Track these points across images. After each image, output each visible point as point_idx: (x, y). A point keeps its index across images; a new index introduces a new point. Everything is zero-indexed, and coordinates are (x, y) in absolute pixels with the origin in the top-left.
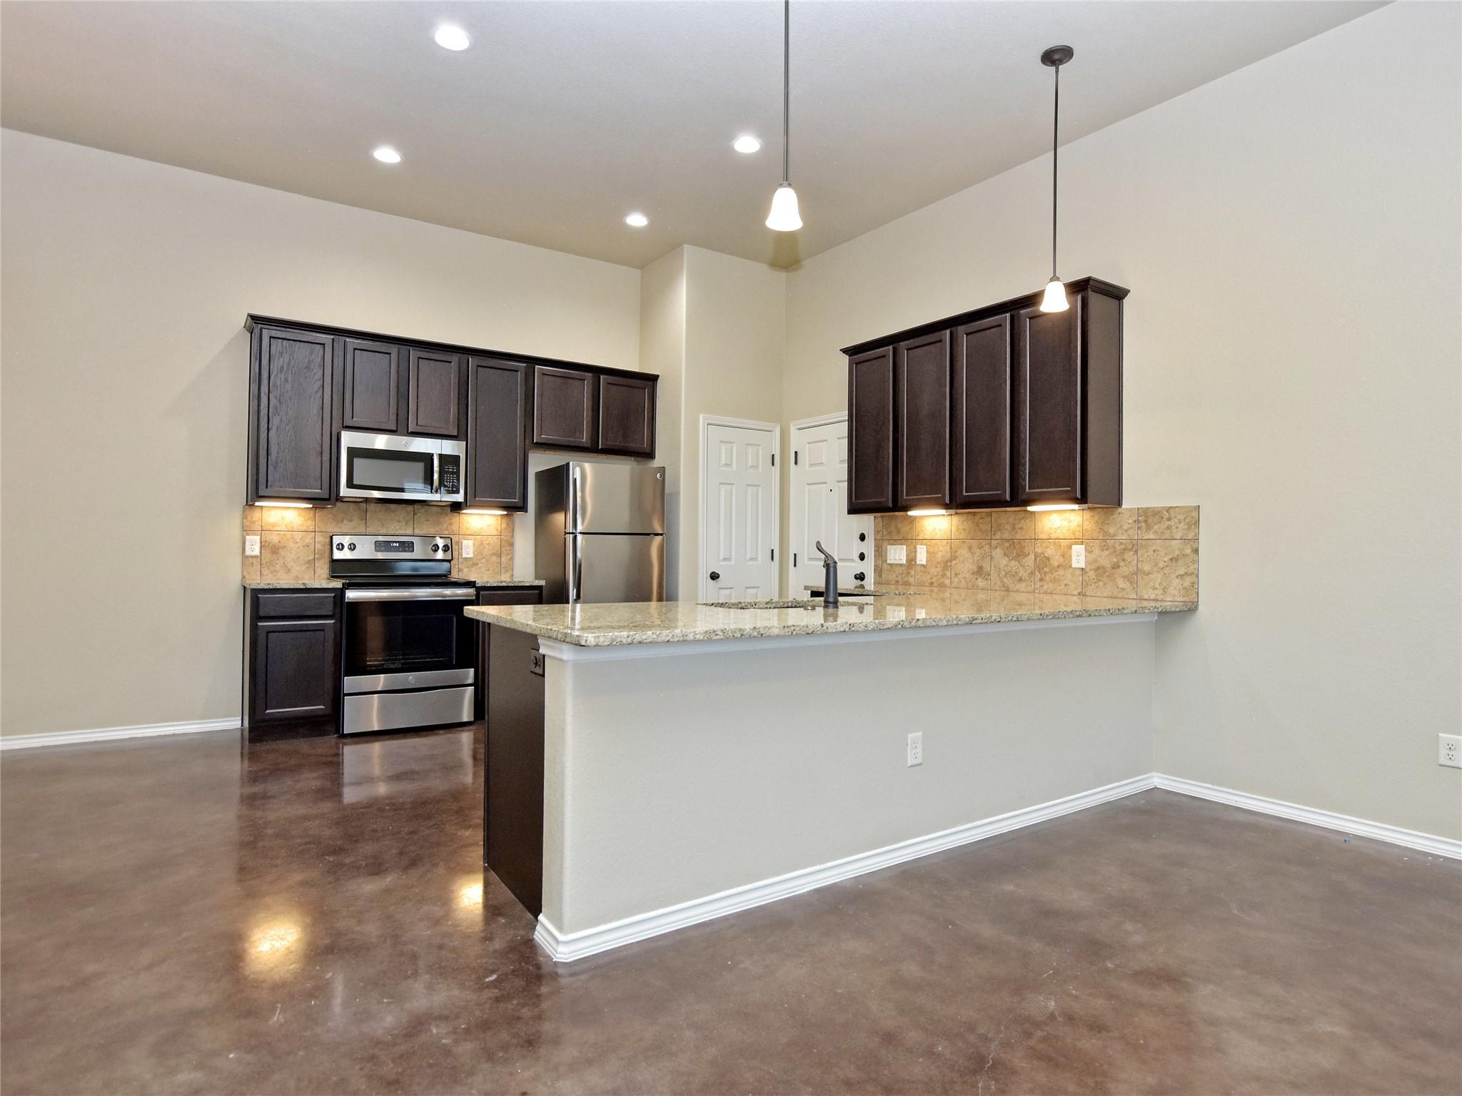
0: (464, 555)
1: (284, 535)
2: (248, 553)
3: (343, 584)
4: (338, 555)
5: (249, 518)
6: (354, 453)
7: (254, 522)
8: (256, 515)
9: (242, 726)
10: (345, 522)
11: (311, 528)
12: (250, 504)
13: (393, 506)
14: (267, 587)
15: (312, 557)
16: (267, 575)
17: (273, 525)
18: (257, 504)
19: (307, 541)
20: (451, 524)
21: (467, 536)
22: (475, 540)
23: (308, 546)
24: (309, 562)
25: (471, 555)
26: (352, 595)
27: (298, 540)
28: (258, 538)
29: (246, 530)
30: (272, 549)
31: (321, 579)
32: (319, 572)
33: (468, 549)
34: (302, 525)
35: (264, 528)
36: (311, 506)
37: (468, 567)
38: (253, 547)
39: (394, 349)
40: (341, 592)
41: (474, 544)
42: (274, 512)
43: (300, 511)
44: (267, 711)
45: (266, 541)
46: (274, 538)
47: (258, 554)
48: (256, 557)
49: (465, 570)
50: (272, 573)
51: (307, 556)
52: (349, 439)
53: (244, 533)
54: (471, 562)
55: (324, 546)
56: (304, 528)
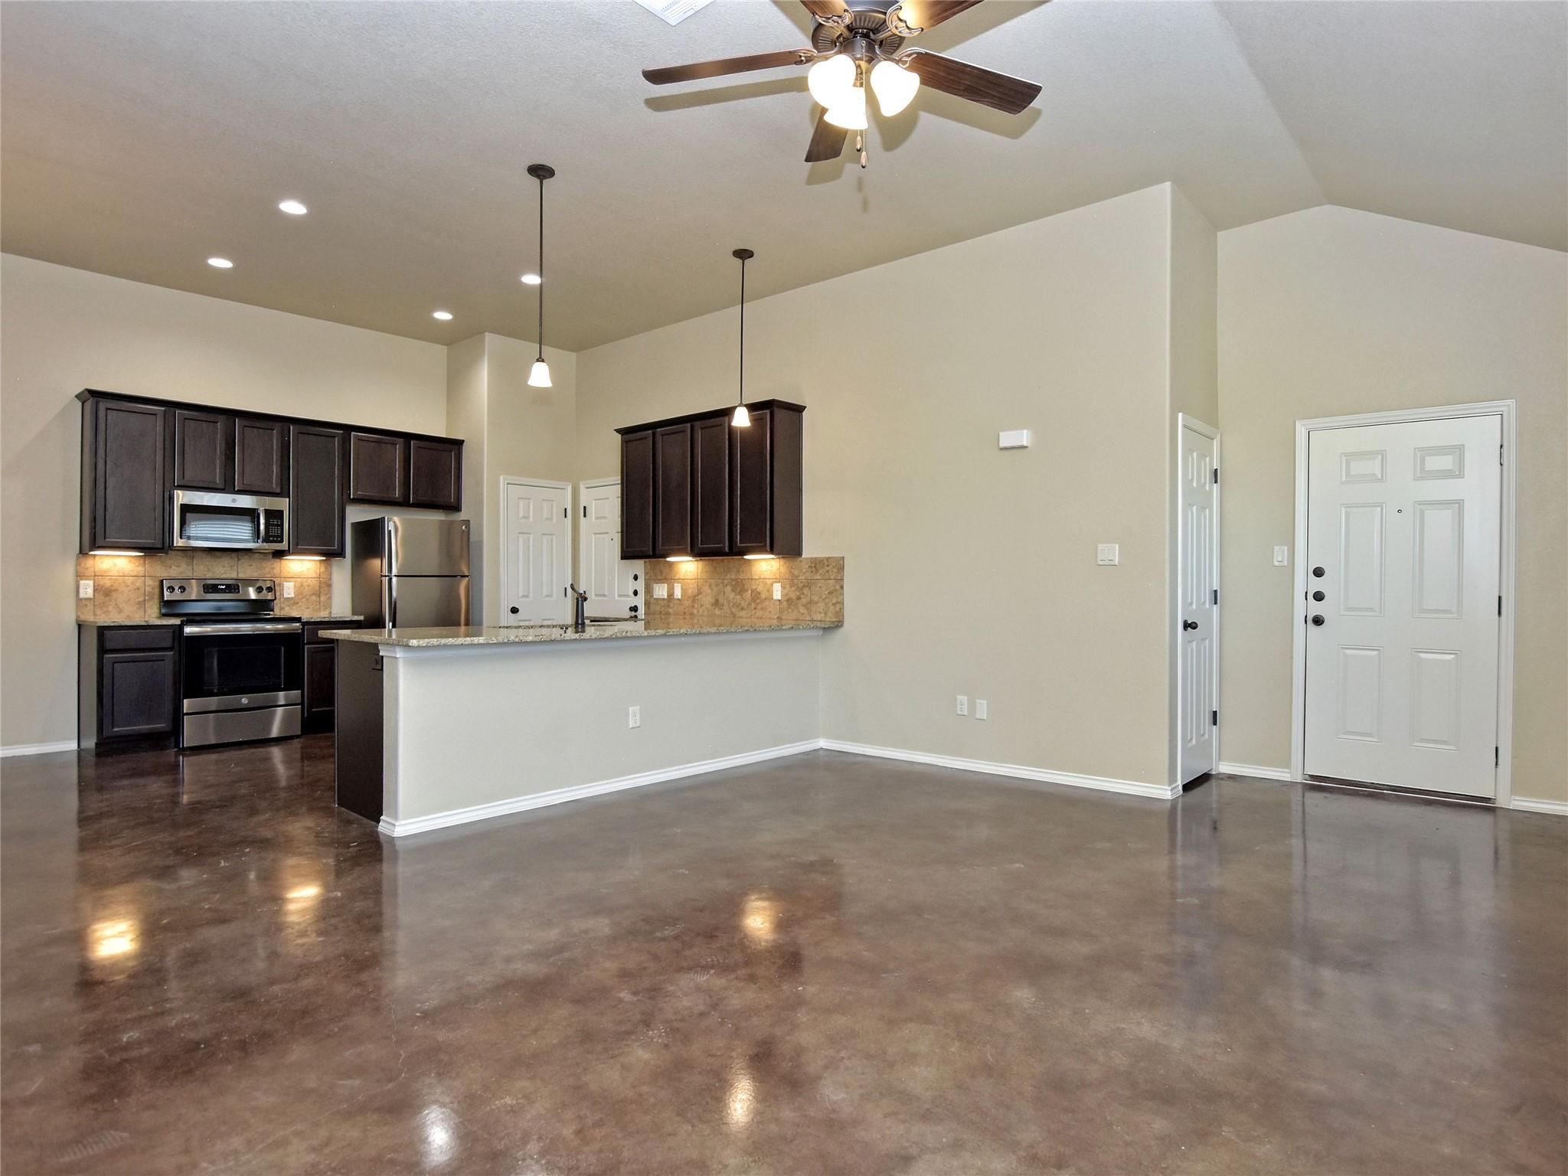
0: (286, 595)
1: (116, 579)
2: (82, 595)
3: (182, 621)
4: (167, 596)
5: (83, 565)
6: (186, 509)
7: (87, 568)
8: (89, 562)
9: (79, 747)
10: (173, 567)
11: (142, 573)
12: (83, 552)
13: (218, 554)
14: (112, 625)
15: (142, 599)
16: (100, 615)
17: (106, 572)
18: (91, 553)
19: (138, 584)
20: (273, 568)
21: (288, 578)
22: (295, 582)
23: (139, 589)
24: (139, 603)
25: (292, 596)
26: (189, 630)
27: (130, 584)
28: (91, 582)
29: (79, 576)
30: (104, 592)
31: (151, 615)
32: (149, 611)
33: (289, 590)
34: (133, 570)
35: (97, 574)
36: (143, 554)
37: (289, 606)
38: (87, 589)
39: (221, 418)
40: (181, 627)
41: (295, 586)
42: (106, 560)
43: (131, 559)
44: (115, 729)
45: (99, 586)
46: (107, 583)
47: (92, 596)
48: (89, 599)
49: (287, 608)
50: (104, 613)
51: (138, 598)
52: (182, 497)
53: (78, 578)
54: (292, 602)
55: (153, 589)
56: (135, 573)
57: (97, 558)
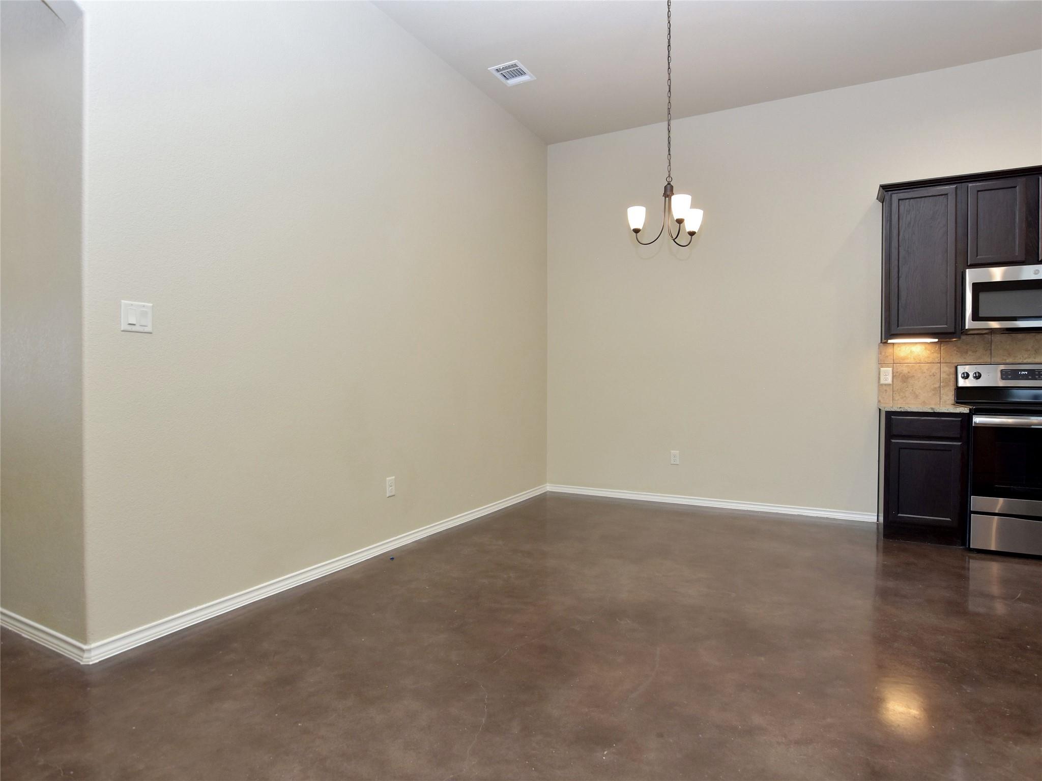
1: (912, 366)
2: (882, 381)
3: (970, 409)
4: (962, 383)
5: (883, 354)
6: (978, 288)
7: (887, 357)
8: (889, 350)
9: (877, 521)
10: (969, 353)
11: (937, 360)
12: (884, 342)
14: (899, 410)
15: (937, 385)
16: (898, 400)
17: (904, 359)
18: (890, 341)
19: (933, 371)
23: (934, 376)
24: (935, 389)
26: (978, 420)
27: (925, 370)
28: (891, 369)
29: (881, 363)
30: (902, 378)
31: (947, 404)
32: (944, 398)
34: (929, 357)
35: (896, 362)
36: (937, 340)
38: (887, 375)
39: (1020, 182)
40: (968, 417)
42: (903, 348)
43: (927, 346)
44: (899, 515)
45: (897, 372)
46: (904, 369)
47: (891, 383)
48: (889, 385)
50: (902, 398)
51: (933, 384)
52: (974, 275)
53: (880, 365)
55: (949, 375)
56: (930, 360)
57: (896, 346)
